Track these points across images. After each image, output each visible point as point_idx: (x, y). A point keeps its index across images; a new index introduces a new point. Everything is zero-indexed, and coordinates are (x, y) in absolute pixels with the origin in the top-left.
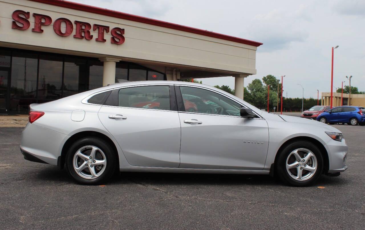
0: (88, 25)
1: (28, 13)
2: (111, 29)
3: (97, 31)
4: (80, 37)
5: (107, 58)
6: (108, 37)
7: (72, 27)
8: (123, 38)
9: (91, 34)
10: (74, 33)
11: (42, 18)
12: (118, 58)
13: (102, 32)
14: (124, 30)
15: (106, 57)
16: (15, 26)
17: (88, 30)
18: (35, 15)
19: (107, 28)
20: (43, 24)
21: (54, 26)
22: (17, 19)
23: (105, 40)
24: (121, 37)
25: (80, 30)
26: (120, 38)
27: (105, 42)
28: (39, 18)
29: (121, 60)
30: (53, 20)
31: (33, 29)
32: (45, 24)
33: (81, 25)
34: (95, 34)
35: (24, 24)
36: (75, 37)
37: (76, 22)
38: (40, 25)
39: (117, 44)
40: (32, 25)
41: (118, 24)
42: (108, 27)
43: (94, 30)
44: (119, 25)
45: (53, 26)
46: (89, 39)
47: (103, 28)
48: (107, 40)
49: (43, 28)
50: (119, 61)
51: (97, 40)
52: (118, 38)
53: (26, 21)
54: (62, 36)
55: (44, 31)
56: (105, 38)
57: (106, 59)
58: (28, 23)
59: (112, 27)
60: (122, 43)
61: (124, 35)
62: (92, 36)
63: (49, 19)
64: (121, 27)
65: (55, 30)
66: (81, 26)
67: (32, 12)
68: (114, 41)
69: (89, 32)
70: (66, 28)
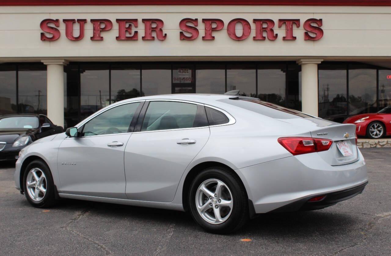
0: (271, 22)
1: (196, 20)
2: (302, 22)
3: (284, 27)
4: (260, 39)
5: (302, 60)
6: (299, 33)
7: (250, 28)
8: (321, 31)
9: (275, 32)
10: (253, 34)
11: (213, 22)
12: (318, 59)
13: (291, 27)
14: (321, 20)
15: (300, 59)
16: (183, 37)
17: (271, 28)
18: (204, 20)
19: (296, 22)
20: (214, 30)
21: (228, 30)
22: (184, 29)
23: (295, 38)
24: (318, 30)
25: (260, 30)
26: (316, 33)
27: (296, 40)
28: (210, 23)
29: (322, 60)
30: (226, 23)
31: (203, 37)
32: (217, 29)
33: (261, 23)
34: (281, 32)
35: (192, 32)
36: (254, 38)
37: (255, 21)
38: (211, 32)
39: (314, 41)
40: (202, 33)
41: (314, 13)
42: (298, 20)
43: (280, 27)
44: (315, 15)
45: (226, 30)
46: (274, 39)
47: (291, 22)
48: (297, 38)
49: (214, 34)
50: (320, 63)
51: (284, 39)
52: (315, 32)
53: (195, 30)
54: (239, 40)
55: (215, 38)
56: (294, 36)
57: (302, 62)
58: (197, 30)
59: (303, 19)
60: (320, 38)
61: (322, 28)
62: (277, 35)
63: (221, 22)
64: (318, 17)
65: (229, 34)
66: (262, 25)
67: (200, 18)
68: (308, 38)
69: (272, 30)
70: (243, 29)
